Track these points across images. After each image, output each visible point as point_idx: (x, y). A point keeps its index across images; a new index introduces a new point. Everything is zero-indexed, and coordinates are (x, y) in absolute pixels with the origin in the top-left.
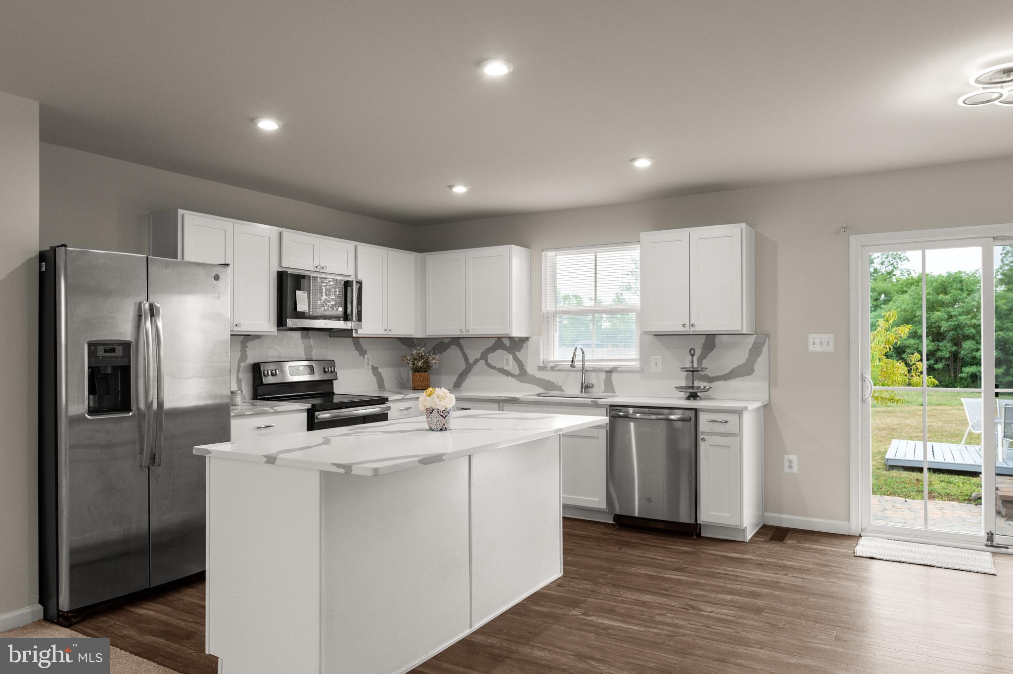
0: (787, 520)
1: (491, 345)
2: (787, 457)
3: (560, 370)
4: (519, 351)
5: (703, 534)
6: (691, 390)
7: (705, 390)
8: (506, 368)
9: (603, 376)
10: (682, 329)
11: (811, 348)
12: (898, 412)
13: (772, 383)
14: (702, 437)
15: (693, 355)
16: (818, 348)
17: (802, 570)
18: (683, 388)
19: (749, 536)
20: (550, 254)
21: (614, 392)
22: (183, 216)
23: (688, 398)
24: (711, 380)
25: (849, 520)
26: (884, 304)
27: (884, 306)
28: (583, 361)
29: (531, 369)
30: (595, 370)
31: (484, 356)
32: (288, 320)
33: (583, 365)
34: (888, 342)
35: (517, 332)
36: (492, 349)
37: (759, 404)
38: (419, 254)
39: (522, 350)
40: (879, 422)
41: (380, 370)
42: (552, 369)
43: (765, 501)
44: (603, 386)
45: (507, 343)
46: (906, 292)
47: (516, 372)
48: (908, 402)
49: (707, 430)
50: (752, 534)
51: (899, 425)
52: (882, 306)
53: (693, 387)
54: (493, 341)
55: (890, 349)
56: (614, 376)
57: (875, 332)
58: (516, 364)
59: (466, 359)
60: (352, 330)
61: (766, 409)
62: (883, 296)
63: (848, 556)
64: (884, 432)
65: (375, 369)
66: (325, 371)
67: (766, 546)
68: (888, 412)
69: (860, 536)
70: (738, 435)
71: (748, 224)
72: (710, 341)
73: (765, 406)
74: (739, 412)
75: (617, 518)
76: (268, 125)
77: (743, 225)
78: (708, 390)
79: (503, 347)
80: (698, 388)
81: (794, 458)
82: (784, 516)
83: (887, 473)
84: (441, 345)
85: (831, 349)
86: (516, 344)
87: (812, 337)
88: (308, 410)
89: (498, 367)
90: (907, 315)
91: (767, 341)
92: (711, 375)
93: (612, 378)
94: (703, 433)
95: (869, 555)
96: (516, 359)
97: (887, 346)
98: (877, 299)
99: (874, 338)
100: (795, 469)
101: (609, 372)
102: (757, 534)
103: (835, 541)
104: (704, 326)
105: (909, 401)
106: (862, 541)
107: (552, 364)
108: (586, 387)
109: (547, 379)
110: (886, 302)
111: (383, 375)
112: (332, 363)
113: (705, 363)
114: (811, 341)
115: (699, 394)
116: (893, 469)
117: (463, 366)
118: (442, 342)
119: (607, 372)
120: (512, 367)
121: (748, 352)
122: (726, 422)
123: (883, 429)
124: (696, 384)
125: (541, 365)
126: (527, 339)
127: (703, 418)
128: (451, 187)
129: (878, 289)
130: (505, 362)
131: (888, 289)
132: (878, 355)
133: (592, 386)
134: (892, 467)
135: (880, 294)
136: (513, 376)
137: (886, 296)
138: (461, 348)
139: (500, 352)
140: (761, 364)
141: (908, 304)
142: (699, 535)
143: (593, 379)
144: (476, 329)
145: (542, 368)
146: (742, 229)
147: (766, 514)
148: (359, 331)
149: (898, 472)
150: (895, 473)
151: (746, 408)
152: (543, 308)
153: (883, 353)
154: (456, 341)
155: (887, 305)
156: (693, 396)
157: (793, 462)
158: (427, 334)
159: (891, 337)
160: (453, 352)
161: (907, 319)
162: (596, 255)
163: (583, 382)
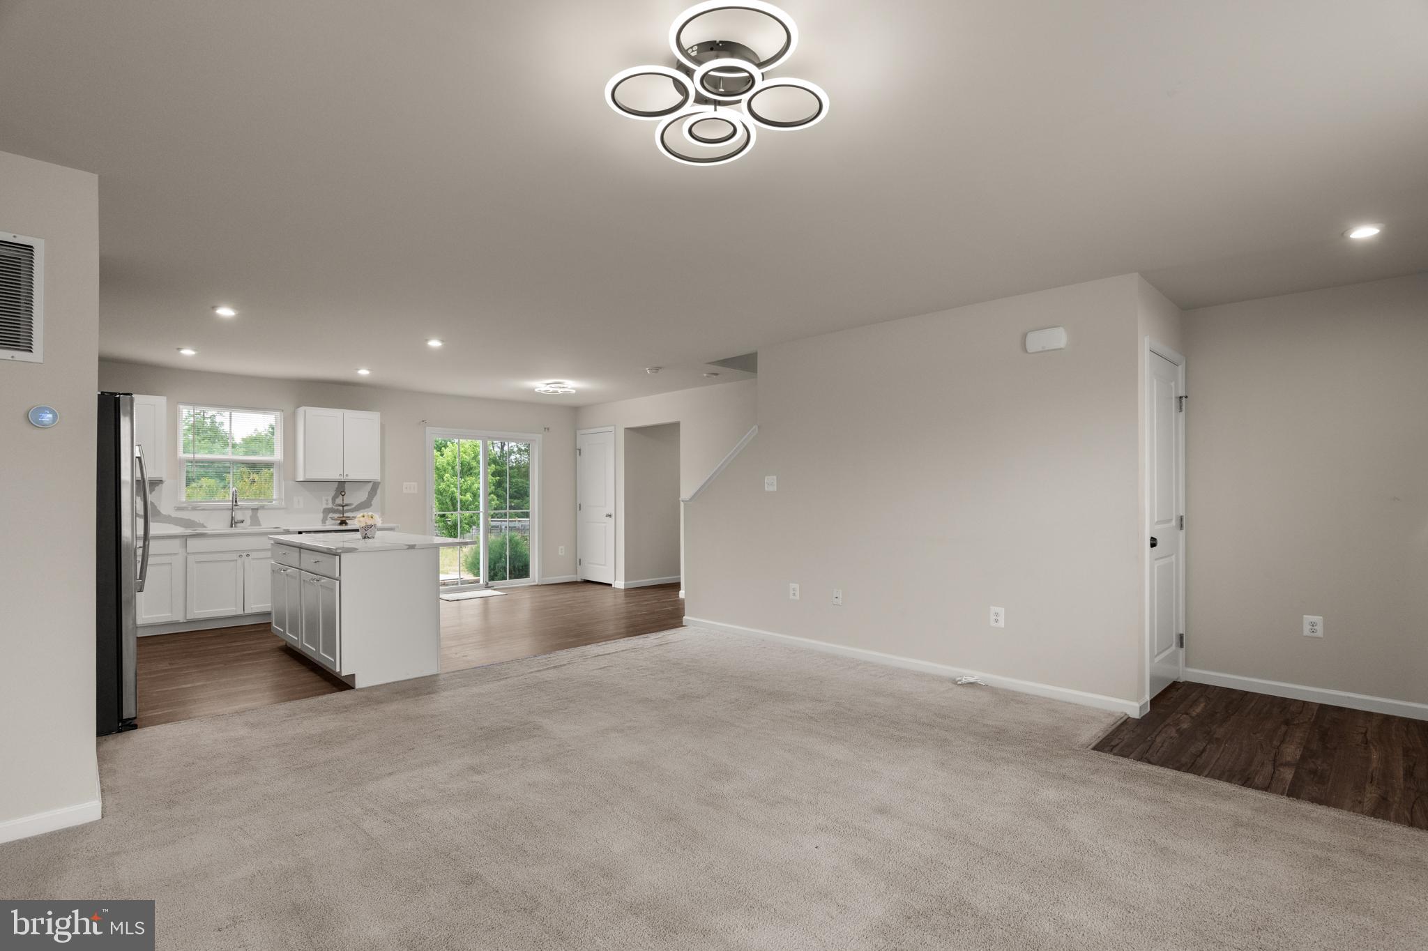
3: (203, 509)
4: (151, 493)
6: (342, 519)
9: (249, 513)
10: (339, 477)
11: (407, 491)
13: (383, 512)
15: (343, 496)
21: (260, 525)
30: (242, 509)
39: (154, 492)
42: (194, 508)
44: (249, 521)
53: (344, 517)
56: (260, 514)
80: (348, 517)
85: (416, 491)
87: (405, 484)
91: (380, 486)
93: (258, 515)
101: (255, 510)
108: (236, 522)
115: (347, 521)
119: (253, 509)
121: (367, 493)
125: (178, 506)
126: (161, 482)
140: (376, 501)
145: (180, 509)
146: (379, 416)
152: (178, 454)
162: (231, 414)
163: (232, 518)
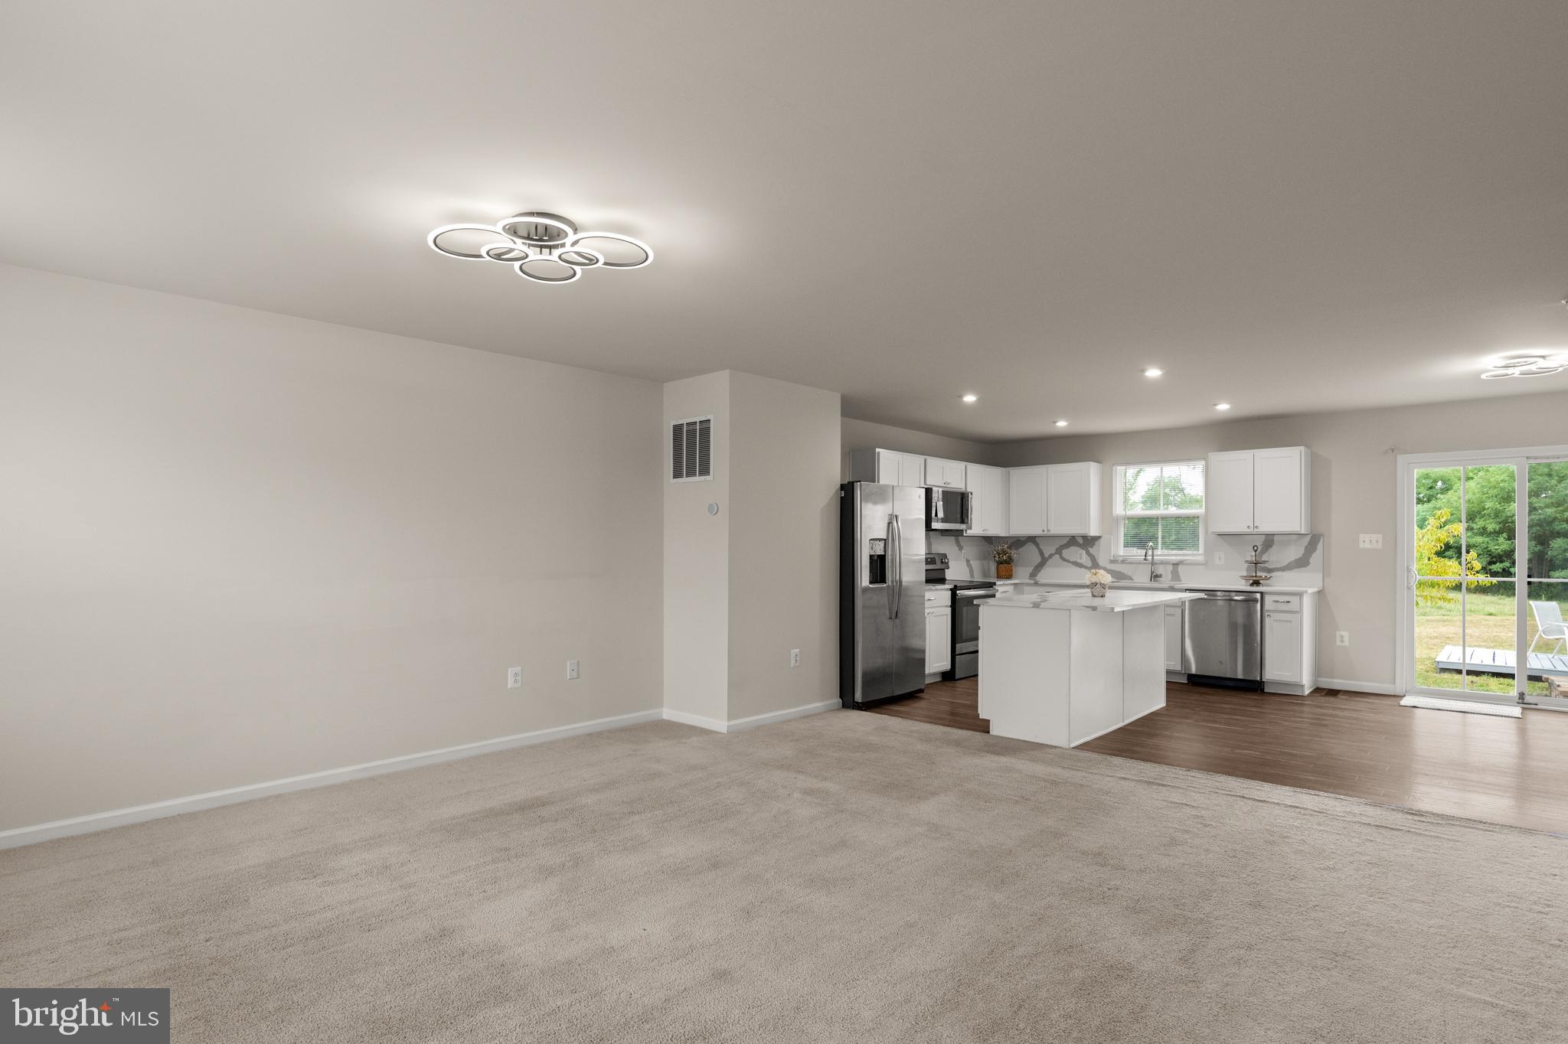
0: (1337, 683)
1: (1065, 542)
2: (1338, 634)
3: (1131, 563)
4: (1092, 547)
5: (1266, 691)
6: (1254, 578)
7: (1266, 578)
8: (1079, 561)
9: (1170, 568)
10: (1247, 530)
11: (1362, 545)
12: (1456, 621)
13: (1326, 572)
14: (1267, 614)
15: (1256, 551)
16: (1367, 545)
17: (1355, 710)
18: (1245, 577)
19: (1307, 692)
20: (1120, 469)
21: (1180, 581)
22: (879, 453)
23: (1252, 585)
24: (1270, 571)
25: (1394, 683)
26: (1442, 493)
27: (1442, 496)
28: (1153, 556)
29: (1102, 562)
30: (1162, 563)
31: (1059, 551)
32: (933, 524)
33: (1153, 559)
34: (1439, 540)
35: (1093, 532)
36: (1067, 546)
37: (1315, 590)
38: (1004, 469)
39: (1095, 547)
40: (1432, 630)
41: (971, 562)
42: (1123, 562)
43: (1318, 670)
44: (1170, 576)
45: (1081, 541)
46: (1472, 478)
47: (1089, 564)
48: (1471, 611)
49: (1271, 608)
50: (1310, 690)
51: (1456, 634)
52: (1439, 495)
53: (1256, 576)
54: (1068, 539)
55: (1441, 547)
56: (1180, 568)
57: (1424, 531)
58: (1089, 558)
59: (1041, 553)
60: (962, 530)
61: (1320, 593)
62: (1440, 484)
63: (1395, 706)
64: (1437, 640)
65: (968, 561)
66: (942, 562)
67: (1323, 698)
68: (1444, 621)
69: (1404, 696)
70: (1300, 612)
71: (1306, 446)
72: (1269, 540)
73: (1319, 592)
74: (1300, 595)
75: (1190, 677)
76: (970, 399)
77: (1302, 448)
78: (1269, 578)
79: (1079, 545)
80: (1261, 577)
81: (1345, 634)
82: (1335, 681)
83: (1438, 675)
84: (1018, 542)
85: (1380, 546)
86: (1088, 542)
87: (1362, 537)
88: (951, 589)
89: (1071, 560)
90: (1473, 507)
91: (1322, 540)
92: (1270, 567)
93: (1179, 570)
94: (1268, 611)
95: (1412, 705)
96: (1088, 553)
97: (1438, 545)
98: (1431, 488)
99: (1423, 536)
100: (1346, 643)
101: (1176, 565)
102: (1312, 692)
103: (1381, 698)
104: (1267, 527)
105: (1473, 609)
106: (1405, 698)
107: (1121, 558)
108: (1155, 577)
109: (1118, 570)
110: (1445, 490)
111: (973, 566)
112: (945, 556)
113: (1264, 558)
114: (1361, 539)
115: (1261, 581)
116: (1444, 672)
117: (1038, 559)
118: (1019, 540)
119: (1173, 564)
120: (1085, 559)
121: (1303, 549)
122: (1289, 602)
123: (1436, 638)
124: (1259, 574)
125: (1112, 559)
126: (1099, 537)
127: (1268, 599)
128: (1055, 422)
129: (1433, 476)
130: (1079, 556)
131: (1447, 475)
132: (1426, 553)
133: (1160, 576)
134: (1444, 670)
135: (1435, 481)
136: (1086, 567)
137: (1444, 482)
138: (1037, 545)
139: (1073, 549)
140: (1316, 558)
141: (1474, 494)
142: (1262, 690)
143: (1160, 570)
144: (1055, 530)
145: (1112, 562)
146: (1301, 452)
147: (1319, 679)
148: (968, 531)
149: (1449, 675)
150: (1446, 675)
151: (1306, 592)
152: (1114, 512)
153: (1434, 551)
154: (1032, 539)
155: (1445, 496)
156: (1256, 583)
157: (1344, 637)
158: (1011, 533)
159: (1443, 535)
160: (1030, 548)
161: (1474, 512)
162: (1162, 469)
163: (1152, 573)
